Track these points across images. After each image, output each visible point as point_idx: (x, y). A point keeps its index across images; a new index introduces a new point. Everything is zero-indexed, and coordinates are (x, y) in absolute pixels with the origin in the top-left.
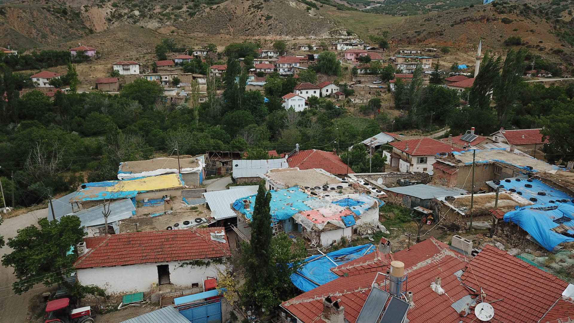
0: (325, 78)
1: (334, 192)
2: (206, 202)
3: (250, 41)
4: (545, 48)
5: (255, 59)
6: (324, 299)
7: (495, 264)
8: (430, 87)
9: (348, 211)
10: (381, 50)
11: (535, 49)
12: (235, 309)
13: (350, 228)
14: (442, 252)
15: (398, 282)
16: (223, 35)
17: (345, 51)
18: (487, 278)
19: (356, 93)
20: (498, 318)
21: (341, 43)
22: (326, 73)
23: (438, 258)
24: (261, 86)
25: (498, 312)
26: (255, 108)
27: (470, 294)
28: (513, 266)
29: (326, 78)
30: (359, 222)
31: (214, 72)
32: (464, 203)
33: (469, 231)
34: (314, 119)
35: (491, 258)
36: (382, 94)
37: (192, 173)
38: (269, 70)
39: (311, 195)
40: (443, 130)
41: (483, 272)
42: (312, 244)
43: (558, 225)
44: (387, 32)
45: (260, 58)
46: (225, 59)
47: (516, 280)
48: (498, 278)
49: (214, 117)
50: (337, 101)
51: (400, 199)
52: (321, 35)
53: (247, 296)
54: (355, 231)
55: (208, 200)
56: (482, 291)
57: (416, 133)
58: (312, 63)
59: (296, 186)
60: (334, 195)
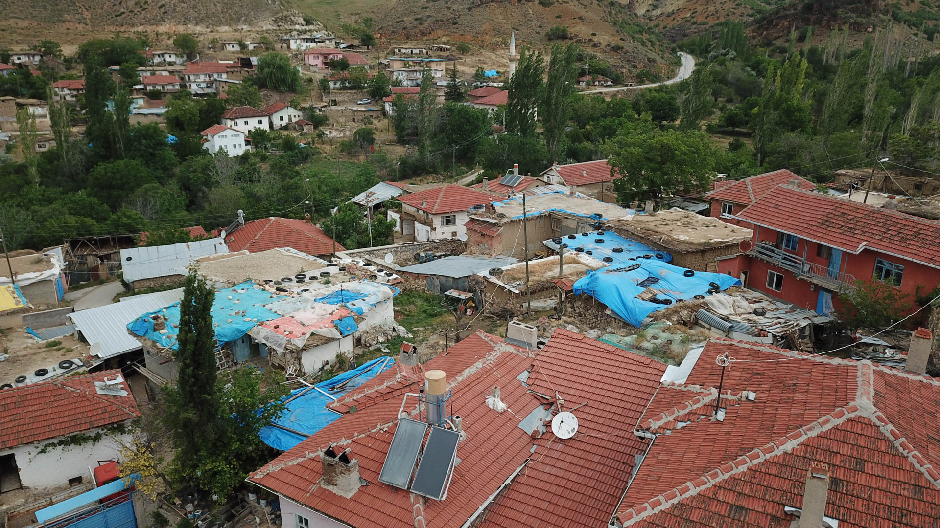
0: (275, 97)
1: (315, 283)
2: (77, 329)
3: (127, 36)
4: (600, 43)
5: (140, 68)
6: (322, 454)
7: (571, 354)
8: (447, 106)
9: (344, 311)
10: (364, 49)
11: (586, 45)
12: (161, 507)
13: (350, 337)
14: (496, 348)
15: (438, 404)
16: (71, 24)
17: (305, 50)
18: (563, 376)
19: (331, 120)
20: (583, 430)
21: (296, 37)
22: (276, 89)
23: (491, 358)
24: (158, 115)
25: (583, 422)
26: (152, 154)
27: (542, 404)
28: (594, 353)
29: (278, 98)
30: (363, 326)
31: (61, 93)
32: (516, 276)
33: (528, 316)
34: (265, 167)
35: (564, 347)
36: (375, 122)
37: (40, 282)
38: (170, 87)
39: (277, 292)
40: (473, 173)
41: (556, 368)
42: (288, 373)
43: (644, 289)
44: (371, 19)
45: (151, 66)
46: (79, 70)
47: (601, 372)
48: (577, 373)
49: (72, 177)
50: (301, 135)
51: (423, 283)
52: (260, 24)
53: (182, 479)
54: (358, 342)
55: (80, 327)
56: (558, 396)
57: (434, 180)
58: (248, 72)
59: (248, 280)
60: (318, 289)
